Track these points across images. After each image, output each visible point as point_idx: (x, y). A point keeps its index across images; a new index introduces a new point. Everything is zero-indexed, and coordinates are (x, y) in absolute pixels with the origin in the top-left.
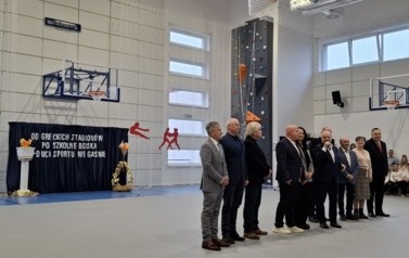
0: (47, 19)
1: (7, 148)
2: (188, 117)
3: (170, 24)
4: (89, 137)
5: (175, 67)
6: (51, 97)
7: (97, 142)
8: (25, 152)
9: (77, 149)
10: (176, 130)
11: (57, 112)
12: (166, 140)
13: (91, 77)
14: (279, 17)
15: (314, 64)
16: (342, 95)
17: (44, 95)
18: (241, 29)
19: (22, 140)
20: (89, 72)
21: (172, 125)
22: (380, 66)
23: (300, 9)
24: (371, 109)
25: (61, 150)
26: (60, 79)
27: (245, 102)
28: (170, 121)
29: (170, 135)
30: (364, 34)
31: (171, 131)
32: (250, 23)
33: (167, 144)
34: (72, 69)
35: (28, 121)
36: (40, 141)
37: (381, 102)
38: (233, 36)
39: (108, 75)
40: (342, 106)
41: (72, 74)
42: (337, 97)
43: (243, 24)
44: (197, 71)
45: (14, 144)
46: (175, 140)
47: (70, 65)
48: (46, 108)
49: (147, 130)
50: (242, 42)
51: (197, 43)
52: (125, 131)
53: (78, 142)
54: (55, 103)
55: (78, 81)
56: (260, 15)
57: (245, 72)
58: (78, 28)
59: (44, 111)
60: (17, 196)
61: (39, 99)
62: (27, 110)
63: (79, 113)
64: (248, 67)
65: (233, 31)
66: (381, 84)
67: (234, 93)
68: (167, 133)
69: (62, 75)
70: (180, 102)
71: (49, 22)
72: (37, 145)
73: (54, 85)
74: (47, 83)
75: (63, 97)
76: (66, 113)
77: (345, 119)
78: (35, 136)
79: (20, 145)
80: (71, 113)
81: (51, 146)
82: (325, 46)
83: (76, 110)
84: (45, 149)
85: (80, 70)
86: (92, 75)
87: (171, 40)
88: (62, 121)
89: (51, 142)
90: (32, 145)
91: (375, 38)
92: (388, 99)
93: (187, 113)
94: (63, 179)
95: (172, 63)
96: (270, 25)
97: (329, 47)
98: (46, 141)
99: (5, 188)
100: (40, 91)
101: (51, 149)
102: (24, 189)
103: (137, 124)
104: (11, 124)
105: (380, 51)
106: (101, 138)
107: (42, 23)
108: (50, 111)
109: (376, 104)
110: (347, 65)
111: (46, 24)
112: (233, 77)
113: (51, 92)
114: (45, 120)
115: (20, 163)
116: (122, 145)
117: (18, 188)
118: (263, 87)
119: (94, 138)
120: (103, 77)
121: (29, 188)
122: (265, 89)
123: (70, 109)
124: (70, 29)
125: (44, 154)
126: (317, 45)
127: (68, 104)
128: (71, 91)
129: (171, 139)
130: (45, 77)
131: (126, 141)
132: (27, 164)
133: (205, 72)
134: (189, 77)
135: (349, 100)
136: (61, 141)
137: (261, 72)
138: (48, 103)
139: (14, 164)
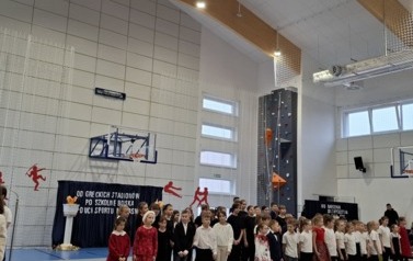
0: (97, 89)
1: (54, 203)
2: (218, 177)
3: (203, 92)
4: (128, 195)
5: (207, 130)
6: (96, 158)
7: (135, 200)
8: (70, 209)
9: (117, 206)
10: (206, 189)
11: (100, 171)
12: (196, 198)
13: (133, 141)
14: (303, 88)
15: (336, 130)
16: (364, 161)
17: (90, 156)
18: (267, 97)
19: (69, 198)
20: (130, 136)
21: (203, 184)
22: (400, 135)
23: (322, 82)
24: (392, 177)
25: (102, 206)
26: (106, 141)
27: (271, 163)
28: (201, 180)
29: (201, 194)
30: (384, 103)
31: (202, 190)
32: (276, 92)
33: (197, 202)
34: (117, 134)
35: (74, 179)
36: (84, 198)
37: (403, 170)
38: (260, 104)
39: (147, 139)
40: (364, 171)
41: (116, 138)
42: (359, 163)
43: (270, 93)
44: (226, 134)
45: (61, 201)
46: (205, 199)
47: (115, 130)
48: (91, 167)
49: (180, 189)
50: (269, 109)
51: (227, 109)
52: (160, 189)
53: (117, 199)
54: (99, 163)
55: (120, 143)
56: (285, 86)
57: (271, 136)
58: (123, 96)
59: (89, 170)
60: (60, 250)
61: (85, 158)
62: (75, 169)
63: (119, 173)
64: (273, 132)
65: (260, 99)
66: (401, 153)
67: (261, 155)
68: (198, 192)
69: (108, 138)
70: (210, 162)
71: (99, 92)
72: (81, 202)
73: (100, 146)
74: (93, 145)
75: (107, 158)
76: (108, 172)
77: (368, 183)
78: (80, 194)
79: (66, 202)
80: (113, 172)
81: (94, 202)
82: (347, 114)
83: (117, 169)
84: (88, 206)
85: (123, 135)
86: (133, 139)
87: (204, 106)
88: (104, 180)
89: (94, 199)
90: (77, 202)
91: (394, 108)
92: (409, 168)
93: (217, 173)
94: (102, 236)
95: (204, 127)
96: (294, 95)
97: (351, 115)
98: (89, 198)
99: (50, 242)
100: (87, 152)
101: (94, 206)
102: (67, 244)
103: (171, 183)
104: (60, 182)
105: (400, 121)
106: (138, 196)
107: (93, 92)
108: (95, 170)
109: (397, 172)
110: (368, 133)
111: (96, 93)
112: (259, 140)
113: (97, 153)
114: (89, 179)
115: (65, 218)
116: (157, 203)
117: (62, 242)
118: (288, 150)
119: (131, 196)
120: (142, 141)
121: (72, 242)
122: (290, 153)
123: (111, 168)
124: (117, 97)
125: (87, 211)
126: (339, 113)
127: (110, 164)
128: (114, 153)
129: (201, 197)
130: (92, 139)
131: (161, 199)
132: (72, 219)
133: (233, 135)
134: (219, 140)
135: (371, 166)
136: (103, 198)
137: (286, 137)
138: (94, 163)
139: (60, 219)
